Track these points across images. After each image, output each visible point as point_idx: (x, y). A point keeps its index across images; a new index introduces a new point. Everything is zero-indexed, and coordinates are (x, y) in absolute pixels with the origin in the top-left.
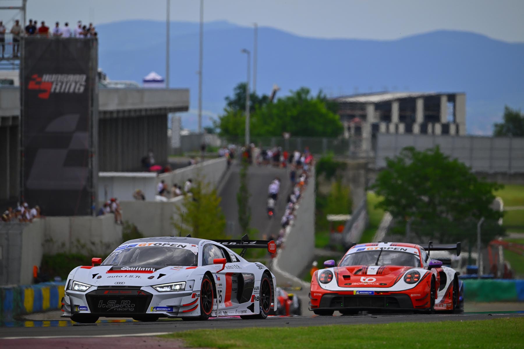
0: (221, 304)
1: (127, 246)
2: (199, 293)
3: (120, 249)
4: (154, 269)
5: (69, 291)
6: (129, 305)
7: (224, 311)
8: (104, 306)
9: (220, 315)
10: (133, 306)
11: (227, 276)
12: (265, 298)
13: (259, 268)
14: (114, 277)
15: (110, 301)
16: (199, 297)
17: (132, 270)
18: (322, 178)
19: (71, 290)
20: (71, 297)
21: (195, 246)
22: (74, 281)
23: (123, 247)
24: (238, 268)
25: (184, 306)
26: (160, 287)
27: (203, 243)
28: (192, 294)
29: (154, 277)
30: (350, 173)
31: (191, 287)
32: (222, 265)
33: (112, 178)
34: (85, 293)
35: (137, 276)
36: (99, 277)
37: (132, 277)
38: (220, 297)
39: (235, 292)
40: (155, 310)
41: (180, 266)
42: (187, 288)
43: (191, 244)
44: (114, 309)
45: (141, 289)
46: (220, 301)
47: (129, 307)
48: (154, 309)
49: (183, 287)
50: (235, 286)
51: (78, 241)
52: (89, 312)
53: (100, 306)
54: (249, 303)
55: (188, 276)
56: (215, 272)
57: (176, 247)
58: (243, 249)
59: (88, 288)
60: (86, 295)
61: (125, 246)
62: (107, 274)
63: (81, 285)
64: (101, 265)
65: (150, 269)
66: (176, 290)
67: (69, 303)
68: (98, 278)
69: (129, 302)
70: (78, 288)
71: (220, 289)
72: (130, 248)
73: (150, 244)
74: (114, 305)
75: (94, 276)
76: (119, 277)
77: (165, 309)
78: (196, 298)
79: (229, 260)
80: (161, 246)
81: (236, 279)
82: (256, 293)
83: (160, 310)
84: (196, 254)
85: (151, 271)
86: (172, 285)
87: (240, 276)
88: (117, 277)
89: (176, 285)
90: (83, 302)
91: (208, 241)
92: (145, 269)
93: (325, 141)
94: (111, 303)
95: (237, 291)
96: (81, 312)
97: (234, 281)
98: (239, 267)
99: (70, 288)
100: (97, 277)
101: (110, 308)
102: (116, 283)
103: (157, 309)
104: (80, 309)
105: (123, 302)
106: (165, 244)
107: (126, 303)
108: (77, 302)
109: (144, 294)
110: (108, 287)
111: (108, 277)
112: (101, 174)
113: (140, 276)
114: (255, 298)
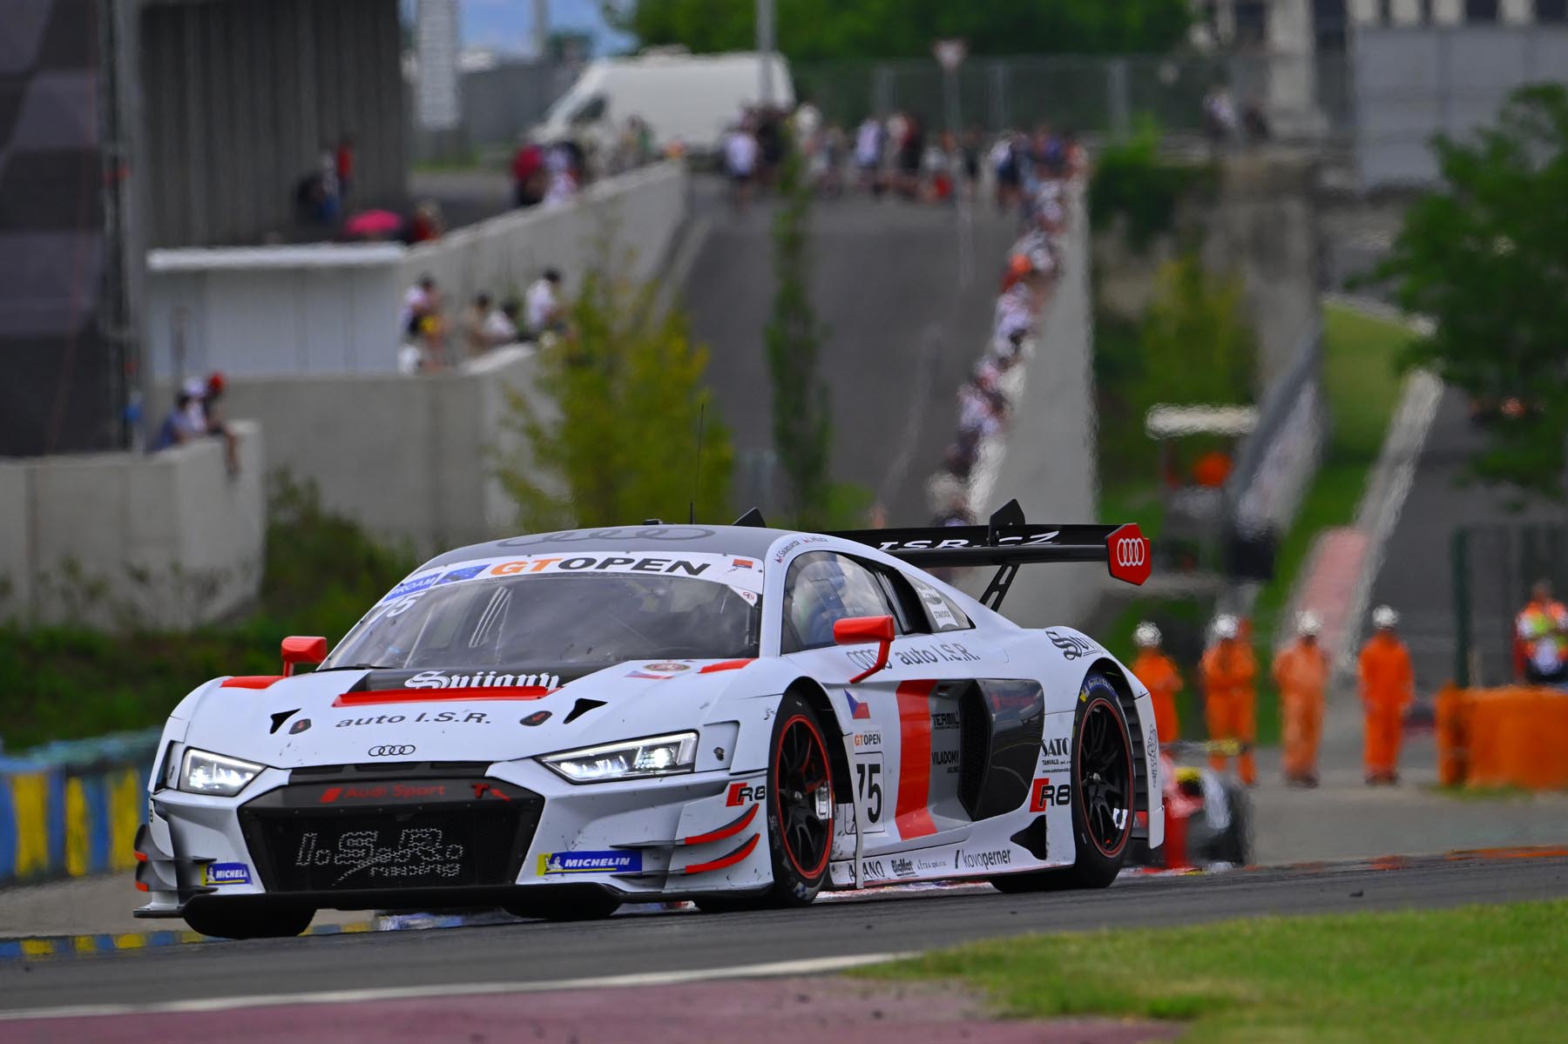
0: (878, 826)
1: (437, 575)
2: (763, 781)
3: (406, 592)
4: (555, 679)
5: (166, 797)
6: (438, 851)
7: (897, 857)
8: (322, 857)
9: (875, 878)
10: (455, 851)
11: (902, 695)
12: (1101, 794)
13: (1066, 654)
14: (368, 722)
15: (350, 837)
16: (762, 798)
17: (453, 686)
18: (1112, 246)
19: (178, 789)
20: (177, 821)
21: (748, 565)
22: (189, 748)
23: (421, 584)
24: (959, 659)
25: (692, 843)
26: (578, 761)
27: (787, 550)
28: (728, 788)
29: (547, 715)
30: (1239, 216)
31: (720, 757)
32: (875, 647)
33: (200, 277)
34: (233, 804)
35: (471, 716)
36: (300, 727)
37: (450, 718)
38: (870, 796)
39: (949, 771)
40: (557, 866)
41: (674, 661)
42: (706, 760)
43: (731, 558)
44: (370, 867)
45: (490, 772)
46: (874, 812)
47: (438, 857)
48: (552, 862)
49: (685, 758)
50: (950, 740)
51: (71, 568)
52: (256, 888)
53: (304, 859)
54: (1022, 817)
55: (706, 705)
56: (846, 680)
57: (662, 573)
58: (997, 568)
59: (249, 776)
60: (241, 810)
61: (431, 577)
62: (335, 709)
63: (220, 766)
64: (319, 671)
65: (538, 681)
66: (652, 773)
67: (170, 853)
68: (295, 730)
69: (434, 835)
70: (208, 781)
71: (867, 761)
72: (450, 584)
73: (544, 563)
74: (367, 853)
75: (278, 719)
76: (390, 721)
77: (603, 862)
78: (748, 803)
79: (920, 623)
80: (591, 569)
81: (952, 707)
82: (1055, 770)
83: (583, 867)
84: (752, 602)
85: (543, 688)
86: (634, 752)
87: (969, 695)
88: (379, 721)
89: (653, 748)
90: (227, 846)
91: (814, 539)
92: (514, 681)
93: (1117, 71)
94: (355, 842)
95: (958, 764)
96: (224, 890)
97: (943, 720)
98: (964, 652)
99: (173, 783)
100: (290, 726)
101: (353, 866)
102: (375, 752)
103: (569, 863)
104: (220, 874)
105: (408, 836)
106: (610, 561)
107: (420, 840)
108: (202, 844)
109: (505, 797)
110: (341, 771)
111: (339, 726)
112: (161, 260)
113: (484, 715)
114: (1050, 792)
